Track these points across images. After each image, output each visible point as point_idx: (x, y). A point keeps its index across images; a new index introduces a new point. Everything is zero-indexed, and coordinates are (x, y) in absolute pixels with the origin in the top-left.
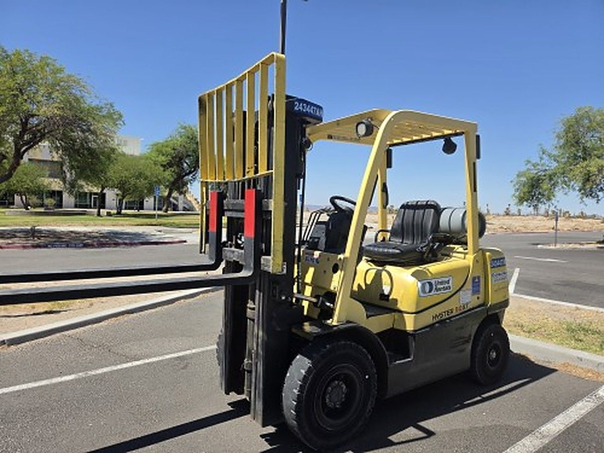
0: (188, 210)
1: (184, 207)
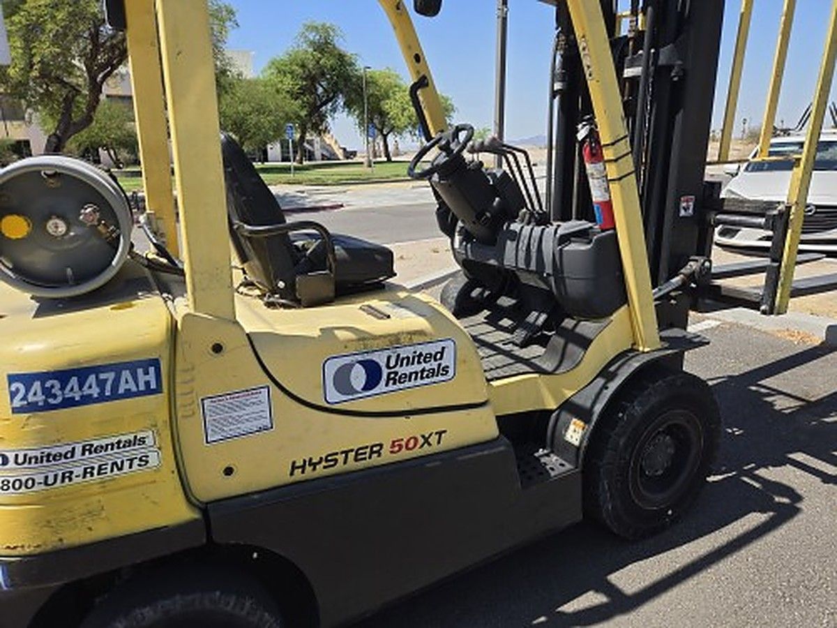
0: (329, 159)
1: (323, 155)
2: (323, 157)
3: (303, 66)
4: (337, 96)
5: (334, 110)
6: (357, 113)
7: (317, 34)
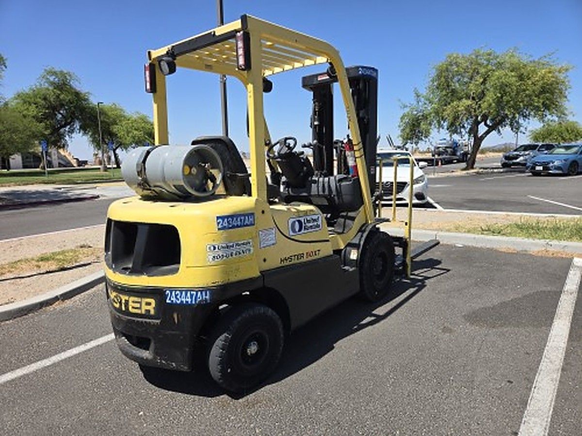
0: (64, 166)
1: (59, 163)
2: (60, 165)
3: (45, 99)
4: (74, 122)
5: (72, 131)
6: (90, 133)
7: (56, 77)
